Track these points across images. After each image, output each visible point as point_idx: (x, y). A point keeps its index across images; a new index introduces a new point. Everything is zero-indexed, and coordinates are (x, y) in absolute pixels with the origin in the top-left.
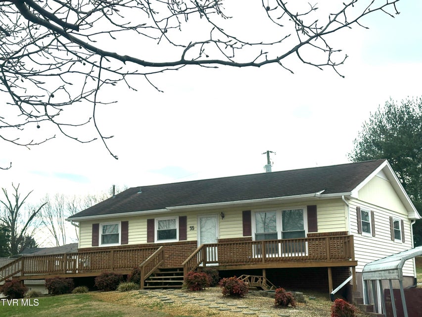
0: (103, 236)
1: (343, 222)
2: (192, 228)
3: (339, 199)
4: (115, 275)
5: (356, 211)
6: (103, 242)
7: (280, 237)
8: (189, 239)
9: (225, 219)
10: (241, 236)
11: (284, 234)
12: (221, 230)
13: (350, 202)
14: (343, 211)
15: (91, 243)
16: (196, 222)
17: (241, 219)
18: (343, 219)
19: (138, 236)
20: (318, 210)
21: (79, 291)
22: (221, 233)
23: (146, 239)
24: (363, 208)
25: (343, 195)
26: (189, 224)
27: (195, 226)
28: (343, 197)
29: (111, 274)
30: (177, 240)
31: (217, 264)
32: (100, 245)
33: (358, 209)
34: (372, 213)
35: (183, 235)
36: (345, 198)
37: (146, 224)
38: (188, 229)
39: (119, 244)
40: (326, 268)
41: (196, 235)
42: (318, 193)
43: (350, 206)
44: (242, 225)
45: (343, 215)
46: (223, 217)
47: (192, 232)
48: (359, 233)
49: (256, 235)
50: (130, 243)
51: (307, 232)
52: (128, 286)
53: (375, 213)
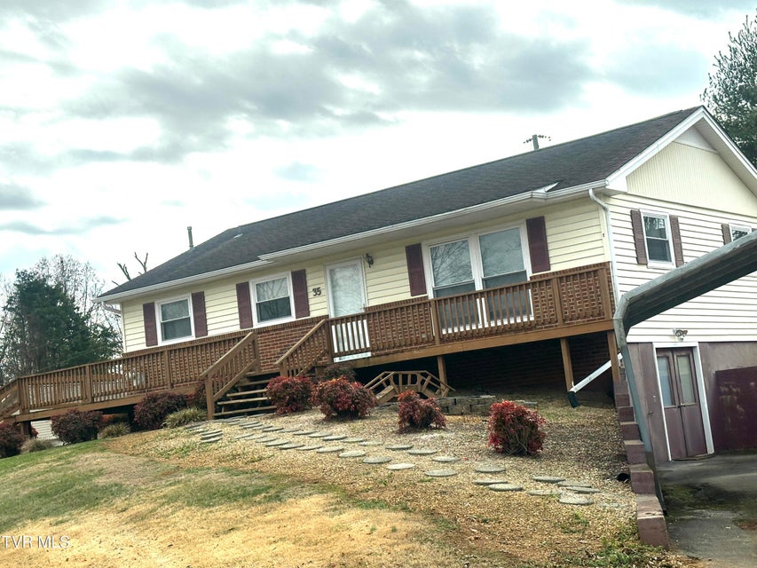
0: (164, 325)
1: (598, 244)
2: (317, 291)
3: (584, 199)
4: (171, 397)
5: (629, 219)
6: (165, 337)
7: (479, 287)
8: (314, 314)
9: (376, 266)
10: (408, 296)
11: (485, 281)
12: (370, 289)
13: (612, 201)
14: (595, 222)
15: (144, 340)
16: (322, 280)
17: (405, 262)
18: (598, 237)
19: (223, 317)
20: (548, 225)
21: (111, 434)
22: (371, 296)
23: (238, 322)
24: (646, 210)
25: (589, 188)
26: (312, 283)
27: (322, 287)
28: (591, 192)
29: (164, 396)
30: (292, 318)
31: (369, 354)
32: (161, 343)
33: (635, 215)
34: (674, 221)
35: (303, 307)
36: (596, 194)
37: (235, 292)
38: (311, 295)
39: (193, 338)
40: (556, 342)
41: (325, 305)
42: (542, 191)
43: (610, 208)
44: (407, 275)
45: (596, 229)
46: (371, 263)
47: (319, 299)
48: (639, 263)
49: (436, 292)
50: (210, 334)
51: (530, 274)
52: (185, 416)
53: (680, 220)
